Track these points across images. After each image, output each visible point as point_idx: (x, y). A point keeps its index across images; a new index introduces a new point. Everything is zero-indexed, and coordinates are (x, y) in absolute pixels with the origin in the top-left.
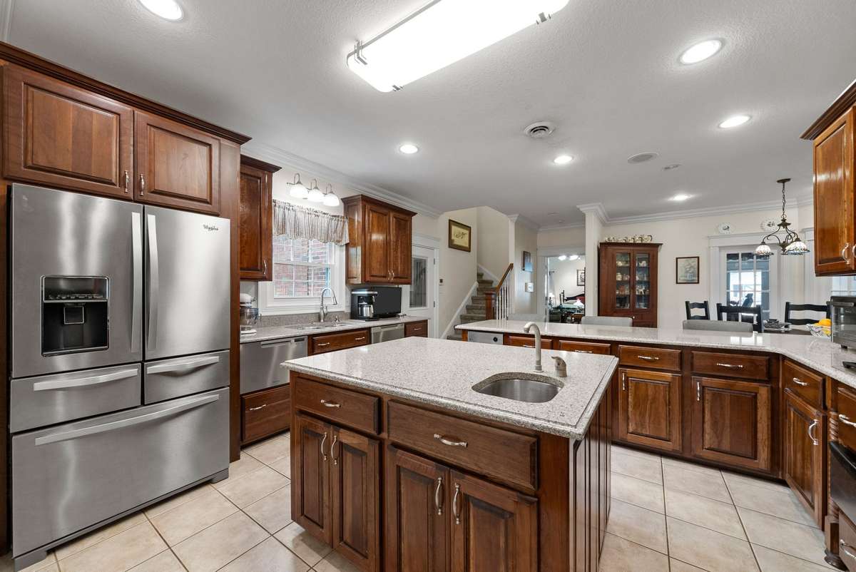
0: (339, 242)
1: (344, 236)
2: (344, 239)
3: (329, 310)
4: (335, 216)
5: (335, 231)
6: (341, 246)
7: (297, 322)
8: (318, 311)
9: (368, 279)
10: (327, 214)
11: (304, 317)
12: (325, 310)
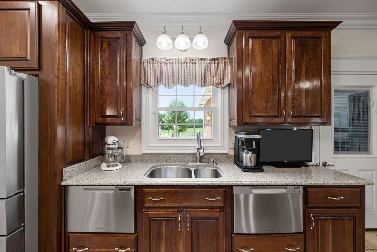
0: (220, 84)
1: (226, 77)
2: (225, 80)
3: (206, 152)
4: (214, 59)
5: (216, 74)
6: (223, 88)
7: (174, 161)
8: (195, 152)
9: (247, 120)
10: (205, 59)
11: (182, 156)
12: (201, 151)
